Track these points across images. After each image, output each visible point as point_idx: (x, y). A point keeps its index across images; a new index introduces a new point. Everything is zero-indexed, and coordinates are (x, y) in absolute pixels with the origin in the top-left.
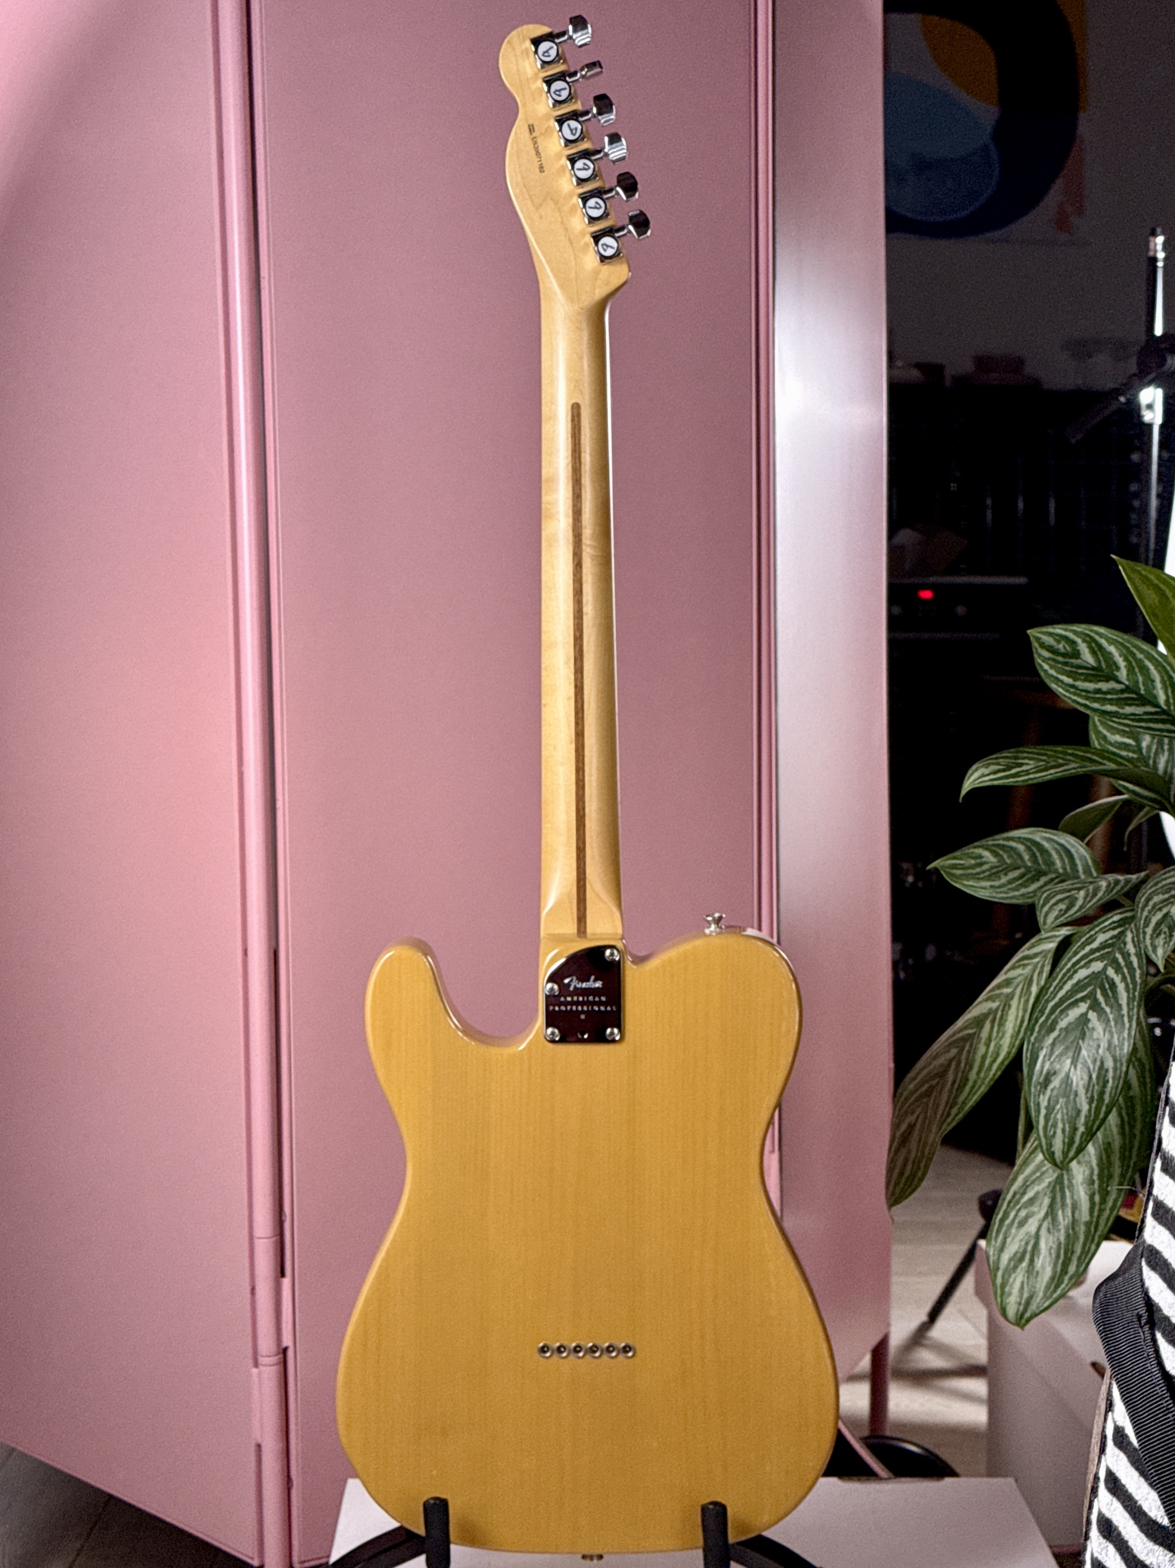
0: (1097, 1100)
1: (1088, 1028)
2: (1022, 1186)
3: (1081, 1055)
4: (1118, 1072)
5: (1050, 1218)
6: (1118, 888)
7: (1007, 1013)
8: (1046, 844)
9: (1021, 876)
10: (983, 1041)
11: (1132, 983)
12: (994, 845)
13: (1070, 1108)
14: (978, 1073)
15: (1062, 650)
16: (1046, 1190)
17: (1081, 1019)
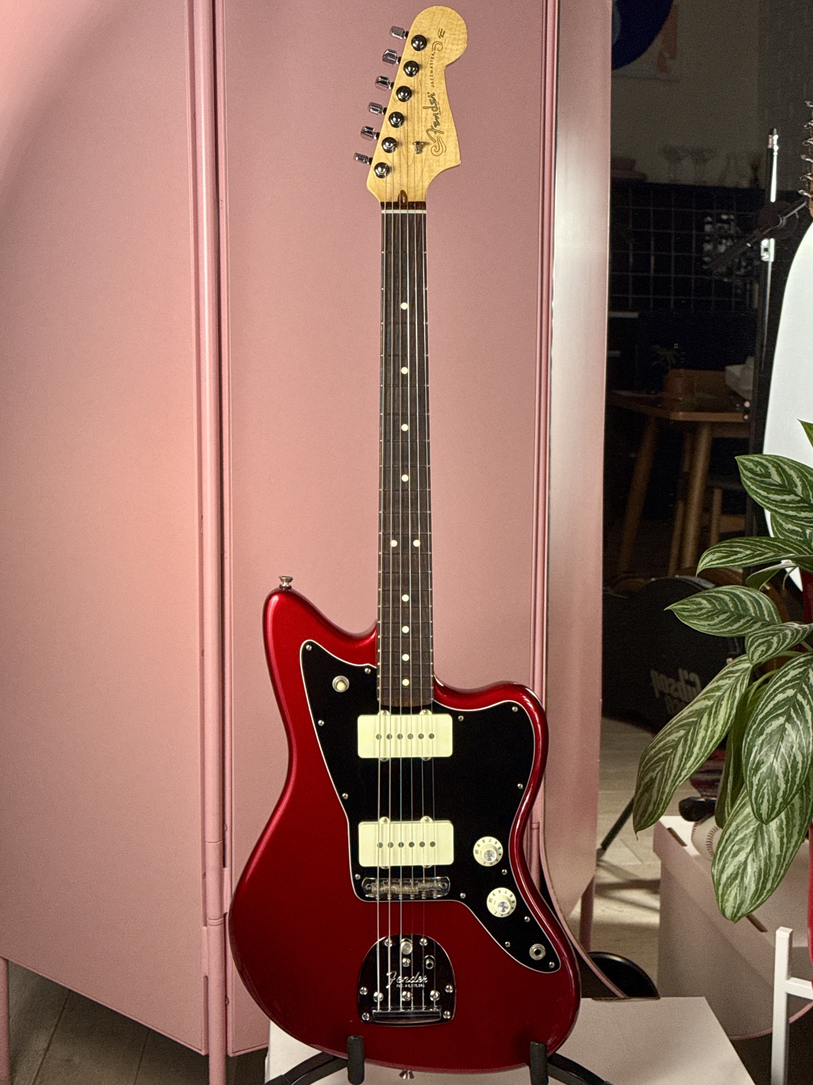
0: (790, 782)
1: (785, 734)
2: (736, 830)
3: (781, 752)
4: (805, 764)
5: (754, 852)
7: (720, 709)
8: (742, 596)
9: (727, 619)
10: (703, 727)
12: (709, 596)
13: (773, 786)
14: (700, 749)
15: (759, 472)
16: (750, 834)
17: (781, 727)
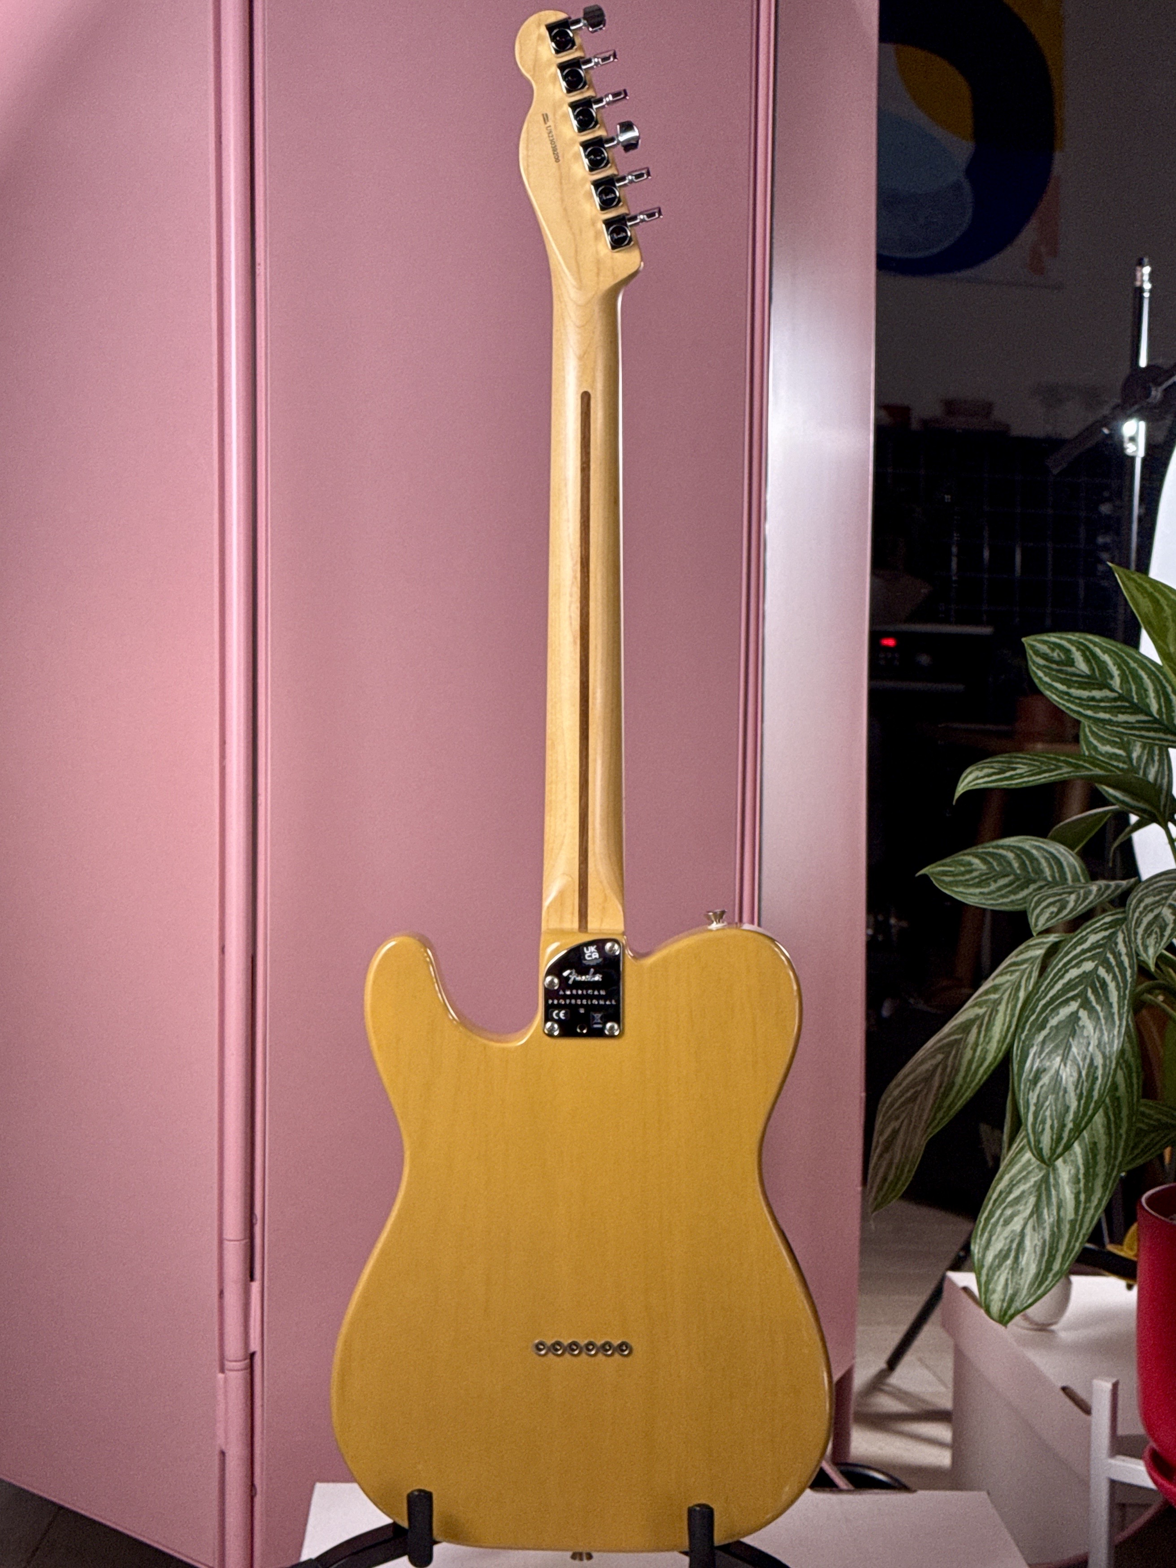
0: (1085, 1097)
1: (1078, 1026)
2: (1008, 1185)
3: (1071, 1054)
4: (1107, 1069)
5: (1035, 1216)
6: (1109, 892)
7: (994, 1018)
8: (1034, 852)
9: (1011, 884)
10: (970, 1046)
11: (1123, 982)
12: (984, 853)
13: (1059, 1106)
14: (965, 1078)
15: (1058, 658)
16: (1032, 1189)
17: (1073, 1017)
